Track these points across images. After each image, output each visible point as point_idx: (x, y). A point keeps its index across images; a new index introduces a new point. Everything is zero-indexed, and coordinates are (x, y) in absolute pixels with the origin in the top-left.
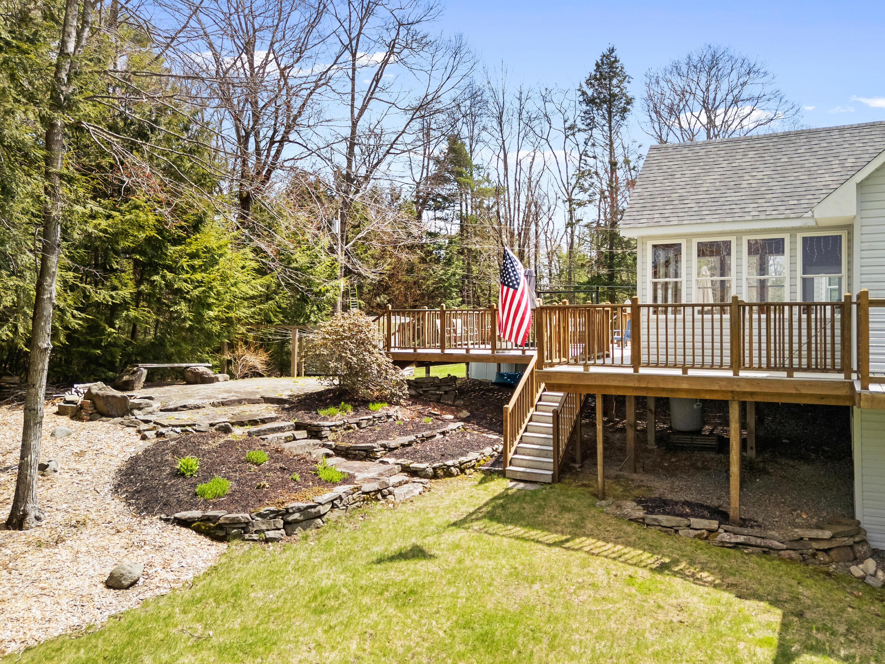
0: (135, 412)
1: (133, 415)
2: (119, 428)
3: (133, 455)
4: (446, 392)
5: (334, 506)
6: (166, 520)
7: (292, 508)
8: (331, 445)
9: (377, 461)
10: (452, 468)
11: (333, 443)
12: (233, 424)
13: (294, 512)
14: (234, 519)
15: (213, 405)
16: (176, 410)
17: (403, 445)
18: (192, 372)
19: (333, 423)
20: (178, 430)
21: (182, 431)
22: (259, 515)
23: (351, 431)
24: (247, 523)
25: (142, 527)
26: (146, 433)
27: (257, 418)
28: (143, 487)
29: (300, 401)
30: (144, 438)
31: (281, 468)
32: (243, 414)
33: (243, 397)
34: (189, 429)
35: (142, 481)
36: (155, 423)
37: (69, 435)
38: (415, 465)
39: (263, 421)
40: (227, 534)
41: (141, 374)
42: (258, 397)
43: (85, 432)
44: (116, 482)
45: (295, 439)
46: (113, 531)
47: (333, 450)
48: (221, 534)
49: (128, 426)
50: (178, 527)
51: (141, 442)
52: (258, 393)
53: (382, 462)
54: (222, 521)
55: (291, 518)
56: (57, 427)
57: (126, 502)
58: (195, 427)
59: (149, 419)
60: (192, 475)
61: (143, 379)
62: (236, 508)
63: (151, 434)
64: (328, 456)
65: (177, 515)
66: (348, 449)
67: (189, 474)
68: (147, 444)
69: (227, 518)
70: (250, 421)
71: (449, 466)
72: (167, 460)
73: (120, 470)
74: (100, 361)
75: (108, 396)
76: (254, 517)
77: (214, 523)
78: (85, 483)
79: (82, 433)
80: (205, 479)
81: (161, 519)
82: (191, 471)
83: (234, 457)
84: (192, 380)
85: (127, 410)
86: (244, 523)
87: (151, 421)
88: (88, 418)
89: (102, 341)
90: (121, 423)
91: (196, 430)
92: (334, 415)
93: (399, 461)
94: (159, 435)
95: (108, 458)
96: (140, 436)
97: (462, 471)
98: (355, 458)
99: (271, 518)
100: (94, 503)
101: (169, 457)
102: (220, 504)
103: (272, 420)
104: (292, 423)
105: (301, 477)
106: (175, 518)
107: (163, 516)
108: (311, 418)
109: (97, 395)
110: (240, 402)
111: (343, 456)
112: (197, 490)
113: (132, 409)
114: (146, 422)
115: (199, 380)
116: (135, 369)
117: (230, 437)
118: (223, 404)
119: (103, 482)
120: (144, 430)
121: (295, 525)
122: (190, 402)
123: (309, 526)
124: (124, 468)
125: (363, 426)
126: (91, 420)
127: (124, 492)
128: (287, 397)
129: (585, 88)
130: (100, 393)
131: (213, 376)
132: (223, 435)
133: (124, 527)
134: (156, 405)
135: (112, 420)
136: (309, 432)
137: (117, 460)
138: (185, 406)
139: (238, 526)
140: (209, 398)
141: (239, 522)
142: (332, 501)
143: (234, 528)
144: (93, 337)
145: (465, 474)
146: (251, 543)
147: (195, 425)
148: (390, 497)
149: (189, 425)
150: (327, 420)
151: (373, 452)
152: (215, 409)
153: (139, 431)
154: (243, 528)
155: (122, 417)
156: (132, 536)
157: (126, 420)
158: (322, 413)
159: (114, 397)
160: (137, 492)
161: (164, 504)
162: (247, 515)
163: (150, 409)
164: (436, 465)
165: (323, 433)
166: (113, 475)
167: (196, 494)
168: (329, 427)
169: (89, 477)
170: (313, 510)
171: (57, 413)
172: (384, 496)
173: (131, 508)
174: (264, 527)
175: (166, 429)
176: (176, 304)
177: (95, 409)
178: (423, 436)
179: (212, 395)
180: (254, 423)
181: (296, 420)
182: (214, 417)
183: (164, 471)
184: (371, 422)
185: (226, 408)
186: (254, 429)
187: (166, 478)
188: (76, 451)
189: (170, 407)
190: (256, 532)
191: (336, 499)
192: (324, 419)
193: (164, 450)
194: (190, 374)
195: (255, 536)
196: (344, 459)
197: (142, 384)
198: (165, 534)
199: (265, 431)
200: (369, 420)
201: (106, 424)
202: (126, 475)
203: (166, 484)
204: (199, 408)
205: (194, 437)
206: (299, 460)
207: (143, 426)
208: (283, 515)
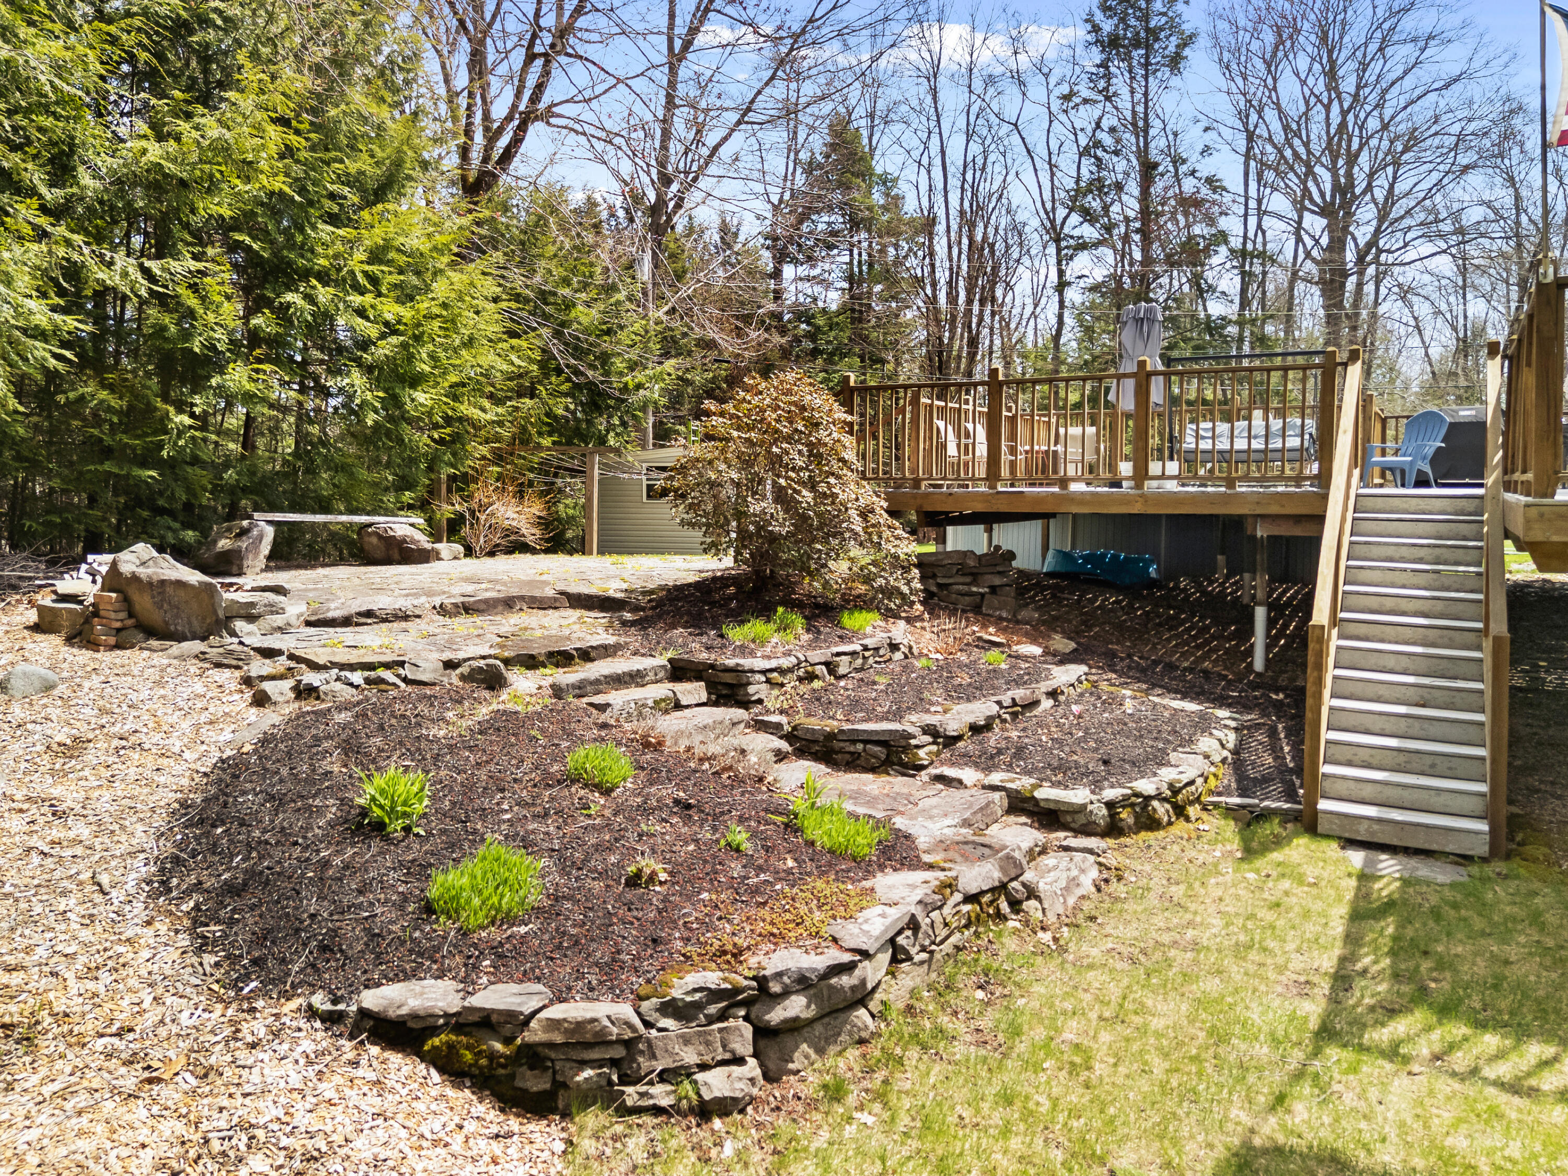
0: (240, 625)
1: (233, 634)
2: (193, 669)
3: (229, 753)
4: (994, 589)
5: (899, 956)
6: (331, 1019)
7: (779, 975)
8: (779, 726)
9: (924, 776)
10: (1155, 803)
11: (783, 719)
12: (507, 662)
13: (786, 993)
14: (580, 1025)
15: (442, 610)
16: (346, 622)
17: (975, 729)
18: (380, 537)
19: (773, 664)
20: (357, 677)
21: (368, 681)
22: (671, 1008)
23: (817, 684)
24: (629, 1044)
25: (244, 1056)
26: (267, 686)
27: (569, 647)
28: (252, 874)
29: (660, 603)
30: (261, 700)
31: (677, 802)
32: (527, 635)
33: (514, 592)
34: (388, 675)
35: (249, 847)
36: (291, 657)
37: (48, 688)
38: (1046, 793)
39: (586, 655)
40: (560, 1085)
41: (261, 537)
42: (549, 592)
43: (96, 680)
44: (169, 848)
45: (678, 706)
46: (129, 1079)
47: (789, 738)
48: (536, 1083)
49: (218, 665)
50: (375, 1050)
51: (253, 714)
52: (546, 583)
53: (940, 778)
54: (535, 1033)
55: (776, 1015)
56: (21, 667)
57: (192, 931)
58: (407, 672)
59: (276, 645)
60: (407, 829)
61: (265, 548)
62: (580, 976)
63: (280, 690)
64: (780, 756)
65: (371, 999)
66: (831, 736)
67: (399, 824)
68: (269, 719)
69: (554, 1024)
70: (551, 655)
71: (1148, 798)
72: (328, 774)
73: (183, 804)
74: (161, 502)
75: (163, 582)
76: (653, 1017)
77: (508, 1041)
78: (68, 853)
79: (87, 684)
80: (452, 846)
81: (312, 1013)
82: (405, 815)
83: (527, 765)
84: (379, 554)
85: (218, 621)
86: (620, 1042)
87: (279, 653)
88: (112, 640)
89: (161, 448)
90: (201, 657)
91: (405, 680)
92: (763, 643)
93: (996, 778)
94: (304, 692)
95: (150, 761)
96: (248, 695)
97: (1180, 811)
98: (853, 763)
99: (711, 1020)
100: (85, 935)
101: (333, 764)
102: (518, 954)
103: (607, 651)
104: (661, 660)
105: (754, 835)
106: (364, 1013)
107: (320, 1000)
108: (709, 648)
109: (135, 578)
110: (508, 604)
111: (818, 757)
112: (433, 892)
113: (229, 618)
114: (269, 653)
115: (396, 556)
116: (245, 523)
117: (504, 700)
118: (467, 609)
119: (123, 848)
120: (263, 678)
121: (788, 1040)
122: (383, 602)
123: (831, 1039)
124: (198, 798)
125: (842, 670)
126: (118, 646)
127: (188, 893)
128: (620, 595)
129: (1099, 16)
130: (143, 572)
131: (428, 546)
132: (486, 694)
133: (176, 1053)
134: (295, 609)
135: (177, 648)
136: (711, 687)
137: (178, 769)
138: (369, 614)
139: (595, 1055)
140: (430, 594)
141: (601, 1040)
142: (892, 941)
143: (584, 1064)
144: (137, 437)
145: (1188, 819)
146: (649, 1120)
147: (402, 664)
148: (1031, 905)
149: (387, 666)
150: (752, 654)
151: (907, 748)
152: (448, 620)
153: (247, 681)
154: (614, 1063)
155: (204, 639)
156: (203, 1107)
157: (212, 647)
158: (737, 634)
159: (179, 584)
160: (233, 890)
161: (323, 948)
162: (625, 1010)
163: (279, 620)
164: (1110, 794)
165: (751, 689)
166: (159, 821)
167: (429, 909)
168: (763, 672)
169: (83, 831)
170: (845, 981)
171: (36, 628)
172: (1015, 905)
173: (209, 959)
174: (690, 1057)
175: (323, 675)
176: (339, 372)
177: (131, 615)
178: (1014, 703)
179: (436, 587)
180: (562, 659)
181: (670, 654)
182: (450, 644)
183: (320, 811)
184: (860, 661)
185: (478, 620)
186: (567, 677)
187: (326, 839)
188: (60, 738)
189: (331, 615)
190: (664, 1076)
191: (900, 932)
192: (743, 650)
193: (317, 740)
194: (374, 540)
195: (662, 1095)
196: (822, 767)
197: (261, 562)
198: (327, 1090)
199: (597, 682)
200: (853, 654)
201: (159, 659)
202: (202, 821)
203: (325, 864)
204: (406, 618)
205: (403, 699)
206: (717, 774)
207: (259, 667)
208: (747, 1003)
